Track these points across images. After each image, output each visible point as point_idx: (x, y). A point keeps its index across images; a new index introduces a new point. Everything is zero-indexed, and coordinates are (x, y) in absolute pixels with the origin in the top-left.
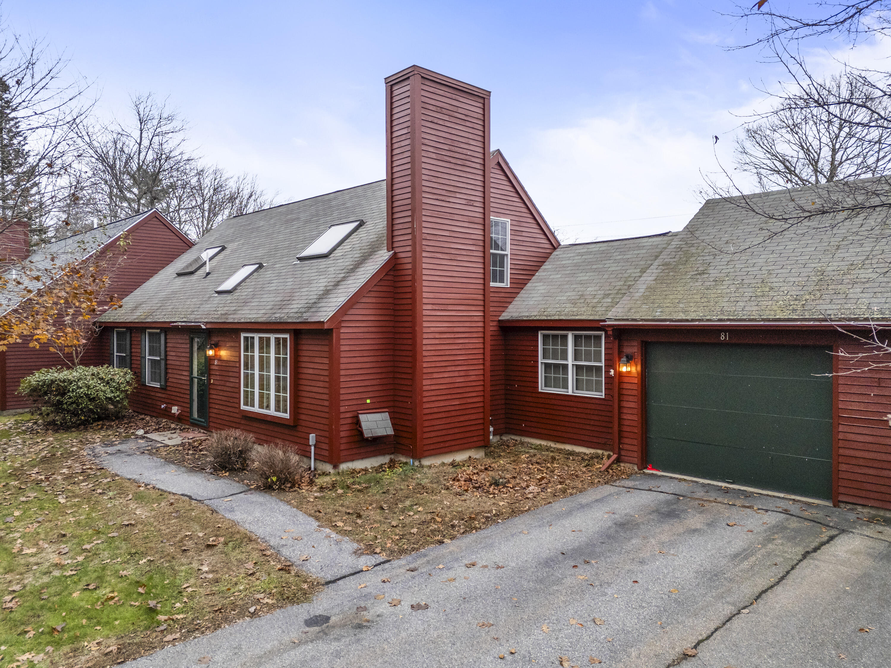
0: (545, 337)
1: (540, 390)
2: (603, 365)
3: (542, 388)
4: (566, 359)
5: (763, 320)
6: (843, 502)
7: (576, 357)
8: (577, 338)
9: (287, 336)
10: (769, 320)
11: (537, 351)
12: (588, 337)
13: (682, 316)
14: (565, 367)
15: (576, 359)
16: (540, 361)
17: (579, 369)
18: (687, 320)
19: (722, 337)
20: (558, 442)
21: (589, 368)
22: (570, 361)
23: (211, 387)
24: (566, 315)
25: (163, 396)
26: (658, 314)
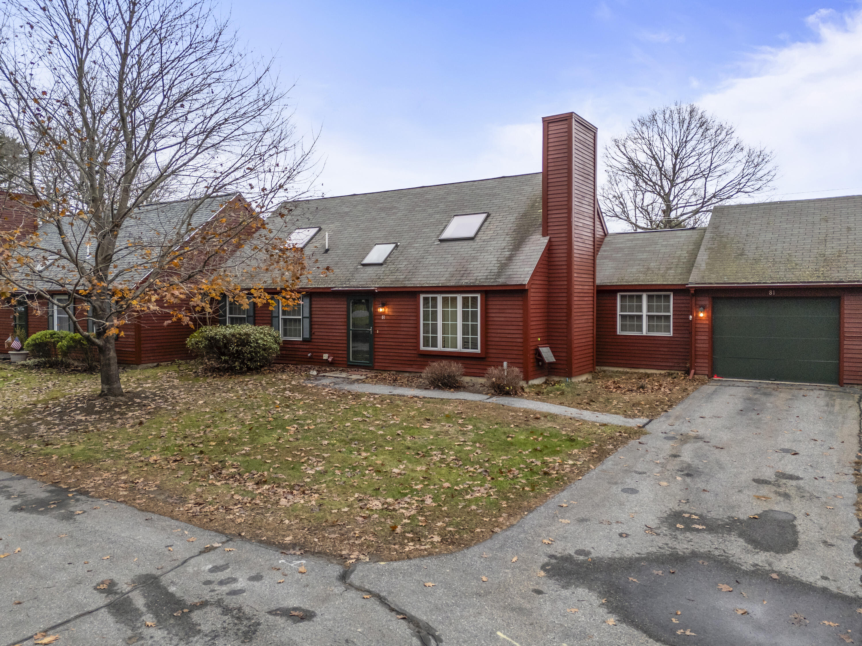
0: (622, 297)
1: (618, 334)
2: (672, 314)
3: (619, 332)
4: (641, 311)
5: (801, 282)
6: (846, 384)
7: (649, 309)
8: (650, 297)
9: (479, 296)
10: (805, 282)
11: (616, 307)
12: (659, 297)
13: (744, 281)
14: (640, 317)
15: (649, 311)
16: (618, 314)
17: (650, 317)
18: (749, 283)
19: (771, 293)
20: (633, 368)
21: (659, 317)
22: (645, 312)
23: (376, 336)
24: (642, 281)
25: (308, 347)
26: (726, 280)
